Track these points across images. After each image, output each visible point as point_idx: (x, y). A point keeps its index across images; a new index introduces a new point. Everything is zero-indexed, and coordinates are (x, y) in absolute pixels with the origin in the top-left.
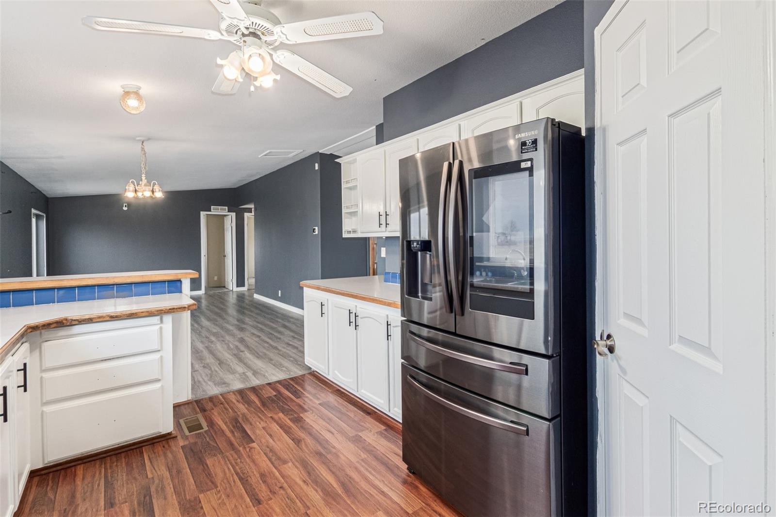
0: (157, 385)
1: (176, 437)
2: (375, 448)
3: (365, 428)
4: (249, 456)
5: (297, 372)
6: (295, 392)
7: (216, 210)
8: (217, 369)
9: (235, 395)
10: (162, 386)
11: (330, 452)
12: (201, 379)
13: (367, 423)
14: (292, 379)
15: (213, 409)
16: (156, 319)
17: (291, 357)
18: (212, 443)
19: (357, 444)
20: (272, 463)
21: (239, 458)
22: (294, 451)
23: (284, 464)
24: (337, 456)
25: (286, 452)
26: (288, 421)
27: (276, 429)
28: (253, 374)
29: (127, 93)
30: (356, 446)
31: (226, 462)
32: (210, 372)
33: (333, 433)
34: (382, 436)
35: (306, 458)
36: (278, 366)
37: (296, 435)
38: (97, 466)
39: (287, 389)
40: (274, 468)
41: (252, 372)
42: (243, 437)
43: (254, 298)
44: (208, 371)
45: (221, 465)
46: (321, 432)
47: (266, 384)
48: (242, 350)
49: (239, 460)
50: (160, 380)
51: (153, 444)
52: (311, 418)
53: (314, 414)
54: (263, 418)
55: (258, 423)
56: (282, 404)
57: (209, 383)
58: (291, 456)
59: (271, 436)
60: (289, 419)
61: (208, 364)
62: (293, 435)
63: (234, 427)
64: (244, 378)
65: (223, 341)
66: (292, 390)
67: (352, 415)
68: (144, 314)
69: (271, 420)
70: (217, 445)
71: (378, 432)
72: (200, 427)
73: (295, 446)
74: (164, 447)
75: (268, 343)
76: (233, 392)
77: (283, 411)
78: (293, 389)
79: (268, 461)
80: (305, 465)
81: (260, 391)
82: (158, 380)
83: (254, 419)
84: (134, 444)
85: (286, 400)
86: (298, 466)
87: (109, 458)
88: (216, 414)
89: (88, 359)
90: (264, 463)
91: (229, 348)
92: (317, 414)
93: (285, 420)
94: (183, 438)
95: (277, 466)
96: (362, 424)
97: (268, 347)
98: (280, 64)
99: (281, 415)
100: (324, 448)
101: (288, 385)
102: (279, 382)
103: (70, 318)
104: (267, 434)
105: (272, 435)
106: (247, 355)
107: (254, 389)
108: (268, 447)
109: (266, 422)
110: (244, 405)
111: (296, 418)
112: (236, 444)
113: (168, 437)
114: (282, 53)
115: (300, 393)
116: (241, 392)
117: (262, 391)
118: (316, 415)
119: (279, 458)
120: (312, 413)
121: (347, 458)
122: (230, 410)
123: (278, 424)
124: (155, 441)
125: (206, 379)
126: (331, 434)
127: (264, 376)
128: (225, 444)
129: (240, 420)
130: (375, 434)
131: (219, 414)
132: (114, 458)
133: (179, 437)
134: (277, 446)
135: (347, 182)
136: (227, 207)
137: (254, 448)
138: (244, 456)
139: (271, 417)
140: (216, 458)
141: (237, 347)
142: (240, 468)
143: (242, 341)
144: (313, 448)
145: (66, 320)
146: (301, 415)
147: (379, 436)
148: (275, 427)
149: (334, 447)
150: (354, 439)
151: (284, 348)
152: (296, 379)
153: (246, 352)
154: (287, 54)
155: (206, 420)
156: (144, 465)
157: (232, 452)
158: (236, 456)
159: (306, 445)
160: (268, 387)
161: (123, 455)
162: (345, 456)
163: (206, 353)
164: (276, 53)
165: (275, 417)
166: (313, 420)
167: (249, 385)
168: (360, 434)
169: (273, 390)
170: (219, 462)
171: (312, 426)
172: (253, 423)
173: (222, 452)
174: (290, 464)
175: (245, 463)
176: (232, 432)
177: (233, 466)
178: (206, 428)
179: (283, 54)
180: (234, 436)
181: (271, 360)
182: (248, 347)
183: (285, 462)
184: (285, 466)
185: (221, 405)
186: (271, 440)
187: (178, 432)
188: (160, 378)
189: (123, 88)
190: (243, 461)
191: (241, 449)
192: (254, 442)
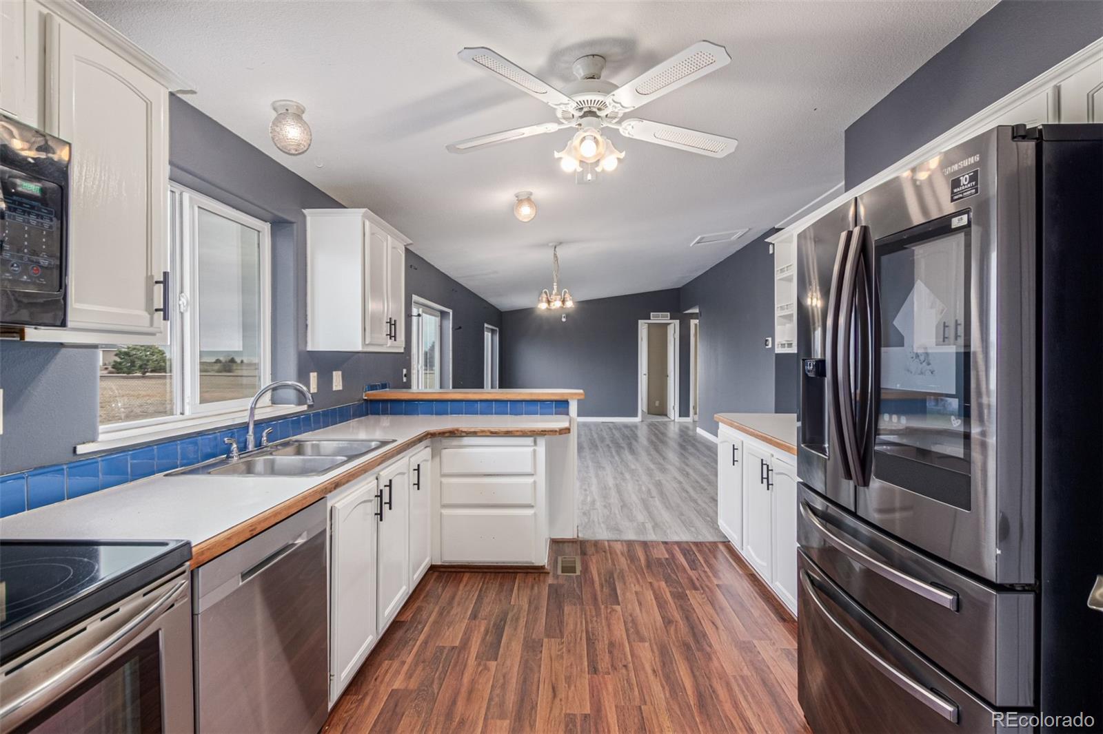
0: (530, 512)
1: (548, 573)
2: (769, 668)
3: (767, 636)
4: (607, 618)
5: (707, 536)
6: (694, 561)
7: (658, 318)
8: (617, 512)
9: (622, 545)
10: (535, 513)
11: (701, 649)
12: (596, 520)
13: (774, 632)
14: (696, 544)
15: (593, 555)
16: (530, 440)
17: (708, 516)
18: (577, 591)
19: (743, 653)
20: (628, 636)
21: (597, 616)
22: (659, 631)
23: (640, 642)
24: (709, 658)
25: (649, 628)
26: (668, 594)
27: (649, 598)
28: (654, 528)
29: (520, 201)
30: (741, 655)
31: (582, 614)
32: (608, 513)
33: (717, 628)
34: (788, 657)
35: (669, 644)
36: (688, 524)
37: (669, 614)
38: (479, 578)
39: (685, 555)
40: (627, 641)
41: (653, 524)
42: (610, 595)
43: (696, 433)
44: (606, 512)
45: (577, 617)
46: (702, 621)
47: (663, 542)
48: (653, 495)
49: (595, 619)
50: (533, 506)
51: (527, 573)
52: (698, 600)
53: (703, 596)
54: (641, 581)
55: (632, 585)
56: (669, 571)
57: (602, 525)
58: (652, 635)
59: (640, 604)
60: (670, 592)
61: (610, 504)
62: (666, 612)
63: (606, 581)
64: (642, 528)
65: (637, 481)
66: (690, 558)
67: (756, 613)
68: (518, 434)
69: (648, 584)
70: (582, 594)
71: (784, 649)
72: (573, 570)
73: (663, 625)
74: (535, 579)
75: (687, 492)
76: (622, 541)
77: (668, 580)
78: (693, 557)
79: (624, 630)
80: (664, 652)
81: (651, 549)
82: (531, 506)
83: (630, 579)
84: (511, 567)
85: (677, 568)
86: (656, 651)
87: (489, 574)
88: (594, 561)
89: (475, 471)
90: (619, 632)
91: (640, 490)
92: (708, 598)
93: (665, 592)
94: (553, 576)
95: (631, 640)
96: (766, 630)
97: (686, 498)
98: (631, 137)
99: (663, 584)
100: (697, 641)
101: (688, 551)
102: (678, 544)
103: (461, 429)
104: (638, 600)
105: (642, 603)
106: (657, 503)
107: (645, 544)
108: (631, 615)
109: (642, 586)
110: (627, 560)
111: (679, 593)
112: (600, 600)
113: (542, 571)
114: (628, 123)
115: (699, 564)
116: (630, 543)
117: (653, 549)
118: (706, 598)
119: (637, 632)
120: (702, 594)
121: (722, 666)
122: (610, 561)
123: (654, 593)
124: (529, 571)
125: (601, 520)
126: (714, 628)
127: (665, 532)
128: (589, 596)
129: (615, 576)
130: (780, 650)
131: (597, 562)
132: (493, 575)
133: (551, 574)
134: (642, 617)
135: (782, 271)
136: (669, 314)
137: (616, 611)
138: (603, 615)
139: (650, 583)
140: (574, 607)
141: (649, 490)
142: (593, 628)
143: (659, 484)
144: (683, 636)
145: (457, 430)
146: (688, 592)
147: (784, 655)
148: (649, 596)
149: (711, 646)
150: (743, 646)
151: (705, 503)
152: (701, 545)
153: (656, 499)
154: (634, 123)
155: (582, 564)
156: (512, 590)
157: (592, 607)
158: (594, 614)
159: (676, 630)
160: (662, 547)
161: (501, 575)
162: (720, 662)
163: (613, 493)
164: (621, 126)
165: (656, 584)
166: (699, 603)
167: (642, 538)
168: (755, 642)
169: (667, 550)
170: (576, 613)
171: (694, 609)
172: (628, 584)
173: (583, 603)
174: (647, 644)
175: (599, 624)
176: (602, 586)
177: (586, 622)
178: (578, 573)
179: (630, 125)
180: (602, 591)
181: (682, 514)
182: (662, 494)
183: (642, 640)
184: (641, 644)
185: (603, 553)
186: (637, 609)
187: (552, 569)
188: (533, 504)
189: (517, 197)
190: (598, 620)
191: (603, 607)
192: (619, 604)
